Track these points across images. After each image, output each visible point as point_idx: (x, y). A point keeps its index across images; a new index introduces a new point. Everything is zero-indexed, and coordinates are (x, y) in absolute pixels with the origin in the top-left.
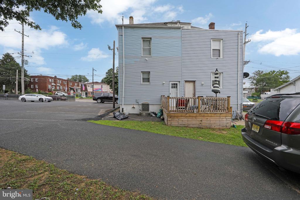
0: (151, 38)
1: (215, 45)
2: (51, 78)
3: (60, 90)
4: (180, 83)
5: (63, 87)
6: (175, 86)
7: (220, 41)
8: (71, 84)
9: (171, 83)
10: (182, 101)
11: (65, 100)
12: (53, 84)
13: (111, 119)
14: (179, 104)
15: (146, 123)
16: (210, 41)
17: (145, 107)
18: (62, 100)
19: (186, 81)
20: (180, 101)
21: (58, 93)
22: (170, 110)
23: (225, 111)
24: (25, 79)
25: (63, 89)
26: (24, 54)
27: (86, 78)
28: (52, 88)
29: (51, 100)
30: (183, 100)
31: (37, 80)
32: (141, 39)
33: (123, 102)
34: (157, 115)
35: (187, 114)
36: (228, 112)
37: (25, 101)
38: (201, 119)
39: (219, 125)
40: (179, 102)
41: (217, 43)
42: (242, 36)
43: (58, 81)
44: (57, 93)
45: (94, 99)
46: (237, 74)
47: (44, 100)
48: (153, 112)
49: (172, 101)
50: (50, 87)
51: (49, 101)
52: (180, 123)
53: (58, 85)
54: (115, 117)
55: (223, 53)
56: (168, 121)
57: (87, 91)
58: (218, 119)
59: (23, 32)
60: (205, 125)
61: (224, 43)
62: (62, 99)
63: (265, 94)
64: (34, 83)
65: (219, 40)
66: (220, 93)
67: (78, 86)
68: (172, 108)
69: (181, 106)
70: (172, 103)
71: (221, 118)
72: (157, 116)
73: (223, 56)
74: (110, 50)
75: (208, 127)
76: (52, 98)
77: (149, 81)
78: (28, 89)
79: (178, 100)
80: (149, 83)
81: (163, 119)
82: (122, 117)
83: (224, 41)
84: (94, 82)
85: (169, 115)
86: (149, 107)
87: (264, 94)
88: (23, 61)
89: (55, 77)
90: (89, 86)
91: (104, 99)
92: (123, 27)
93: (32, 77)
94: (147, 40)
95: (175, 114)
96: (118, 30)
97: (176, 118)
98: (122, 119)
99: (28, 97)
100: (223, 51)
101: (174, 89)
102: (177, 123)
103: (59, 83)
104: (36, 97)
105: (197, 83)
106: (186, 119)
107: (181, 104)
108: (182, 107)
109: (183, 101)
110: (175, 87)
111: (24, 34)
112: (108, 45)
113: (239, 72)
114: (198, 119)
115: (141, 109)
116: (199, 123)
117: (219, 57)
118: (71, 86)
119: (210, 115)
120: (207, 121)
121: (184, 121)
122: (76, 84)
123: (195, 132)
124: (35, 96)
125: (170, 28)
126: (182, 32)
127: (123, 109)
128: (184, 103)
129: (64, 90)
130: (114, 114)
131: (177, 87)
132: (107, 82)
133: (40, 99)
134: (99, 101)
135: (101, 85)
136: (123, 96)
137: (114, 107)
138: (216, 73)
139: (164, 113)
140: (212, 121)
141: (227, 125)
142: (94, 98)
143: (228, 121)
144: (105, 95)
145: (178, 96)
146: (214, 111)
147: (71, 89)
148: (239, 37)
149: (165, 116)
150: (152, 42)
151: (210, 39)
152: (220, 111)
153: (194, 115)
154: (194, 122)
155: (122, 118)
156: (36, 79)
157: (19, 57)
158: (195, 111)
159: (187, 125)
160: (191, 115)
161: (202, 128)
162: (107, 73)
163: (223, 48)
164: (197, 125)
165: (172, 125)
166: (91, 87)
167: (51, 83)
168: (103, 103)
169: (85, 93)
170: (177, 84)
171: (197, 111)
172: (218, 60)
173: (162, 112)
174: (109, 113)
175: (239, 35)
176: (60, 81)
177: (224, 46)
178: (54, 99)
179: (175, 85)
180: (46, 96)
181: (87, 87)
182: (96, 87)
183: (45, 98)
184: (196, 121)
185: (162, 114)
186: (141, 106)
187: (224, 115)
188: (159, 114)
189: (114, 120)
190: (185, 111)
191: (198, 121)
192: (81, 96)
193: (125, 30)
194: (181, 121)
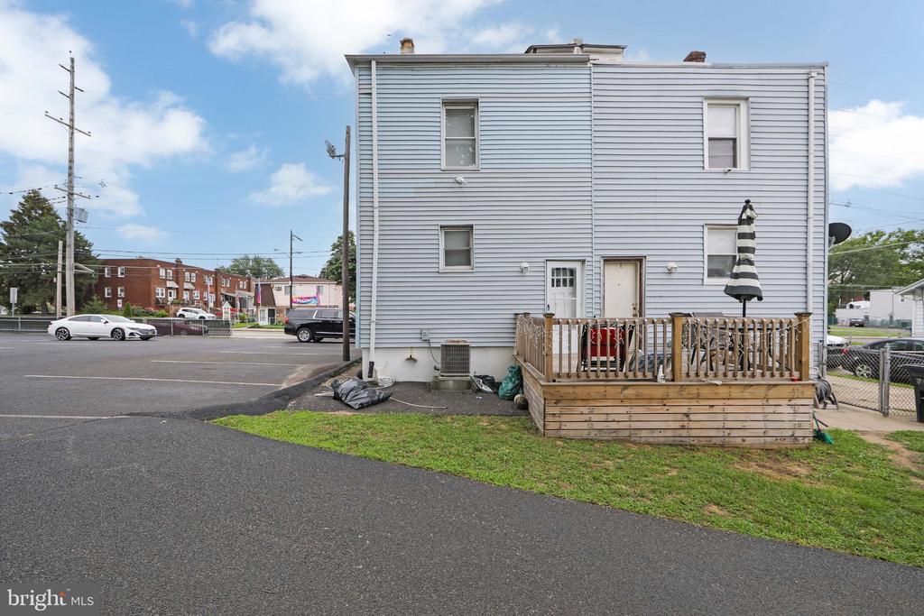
0: (476, 103)
1: (719, 123)
2: (165, 265)
3: (192, 302)
4: (587, 268)
5: (202, 294)
6: (566, 278)
7: (738, 105)
8: (226, 283)
9: (552, 265)
10: (604, 333)
11: (199, 333)
12: (169, 284)
13: (324, 403)
14: (594, 347)
15: (455, 425)
16: (699, 105)
17: (456, 356)
18: (191, 333)
19: (608, 260)
20: (596, 335)
21: (185, 313)
22: (556, 369)
23: (787, 374)
24: (76, 268)
25: (202, 298)
26: (76, 191)
27: (276, 266)
28: (166, 297)
29: (150, 334)
30: (609, 329)
31: (122, 274)
32: (438, 105)
33: (373, 341)
34: (498, 388)
35: (626, 387)
36: (800, 380)
37: (69, 338)
38: (685, 410)
39: (761, 433)
40: (595, 340)
41: (727, 114)
42: (822, 83)
43: (187, 274)
44: (183, 313)
45: (287, 331)
46: (804, 229)
47: (127, 335)
48: (484, 378)
49: (565, 333)
50: (162, 294)
51: (145, 338)
52: (596, 426)
53: (187, 286)
54: (337, 397)
55: (749, 150)
56: (549, 418)
57: (275, 304)
58: (759, 410)
59: (72, 120)
60: (704, 433)
61: (752, 111)
62: (191, 330)
63: (852, 307)
64: (114, 282)
65: (732, 102)
66: (760, 298)
67: (249, 289)
68: (565, 363)
69: (604, 354)
70: (565, 344)
71: (771, 402)
72: (501, 392)
73: (750, 162)
74: (333, 157)
75: (714, 440)
76: (154, 328)
77: (468, 263)
78: (92, 300)
79: (590, 329)
80: (469, 267)
81: (524, 406)
82: (364, 396)
83: (752, 106)
84: (293, 274)
85: (552, 391)
86: (468, 359)
87: (848, 307)
88: (71, 211)
89: (178, 261)
90: (279, 289)
91: (320, 330)
92: (374, 63)
93: (106, 262)
94: (463, 110)
95: (578, 390)
96: (357, 75)
97: (580, 403)
98: (362, 407)
99: (77, 325)
100: (750, 144)
101: (562, 288)
102: (585, 425)
103: (190, 282)
104: (102, 324)
105: (648, 264)
106: (623, 410)
107: (603, 345)
108: (604, 359)
109: (609, 334)
110: (565, 281)
111: (75, 127)
112: (326, 142)
113: (811, 221)
114: (672, 410)
115: (439, 366)
116: (677, 425)
117: (735, 165)
118: (229, 290)
119: (723, 391)
120: (711, 417)
121: (614, 415)
122: (243, 284)
123: (674, 473)
124: (99, 320)
125: (548, 62)
126: (593, 76)
127: (372, 364)
128: (613, 343)
129: (206, 304)
130: (335, 386)
131: (572, 283)
132: (334, 274)
133: (114, 331)
134: (305, 335)
135: (315, 286)
136: (374, 318)
137: (347, 357)
138: (744, 217)
139: (527, 380)
140: (730, 417)
141: (798, 433)
142: (289, 327)
143: (799, 417)
144: (323, 316)
145: (578, 316)
146: (740, 373)
147: (227, 298)
148: (812, 89)
149: (534, 393)
150: (481, 114)
151: (700, 99)
152: (768, 373)
153: (658, 392)
154: (657, 421)
155: (363, 401)
156: (119, 269)
157: (59, 200)
158: (661, 374)
159: (626, 433)
160: (646, 392)
161: (693, 448)
162: (335, 247)
163: (750, 132)
164: (669, 433)
165: (563, 433)
166: (286, 293)
167: (166, 280)
168: (318, 341)
169: (267, 311)
170: (572, 272)
171: (669, 377)
172: (729, 176)
173: (521, 379)
174: (323, 380)
175: (812, 81)
176: (193, 275)
177: (752, 123)
178: (163, 330)
179: (565, 274)
180: (137, 321)
181: (274, 291)
182: (301, 291)
183: (133, 329)
184: (664, 417)
185: (520, 386)
186: (438, 355)
187: (786, 391)
188: (507, 386)
189: (333, 410)
190: (616, 376)
191: (671, 417)
192: (254, 321)
193: (381, 72)
194: (603, 418)
